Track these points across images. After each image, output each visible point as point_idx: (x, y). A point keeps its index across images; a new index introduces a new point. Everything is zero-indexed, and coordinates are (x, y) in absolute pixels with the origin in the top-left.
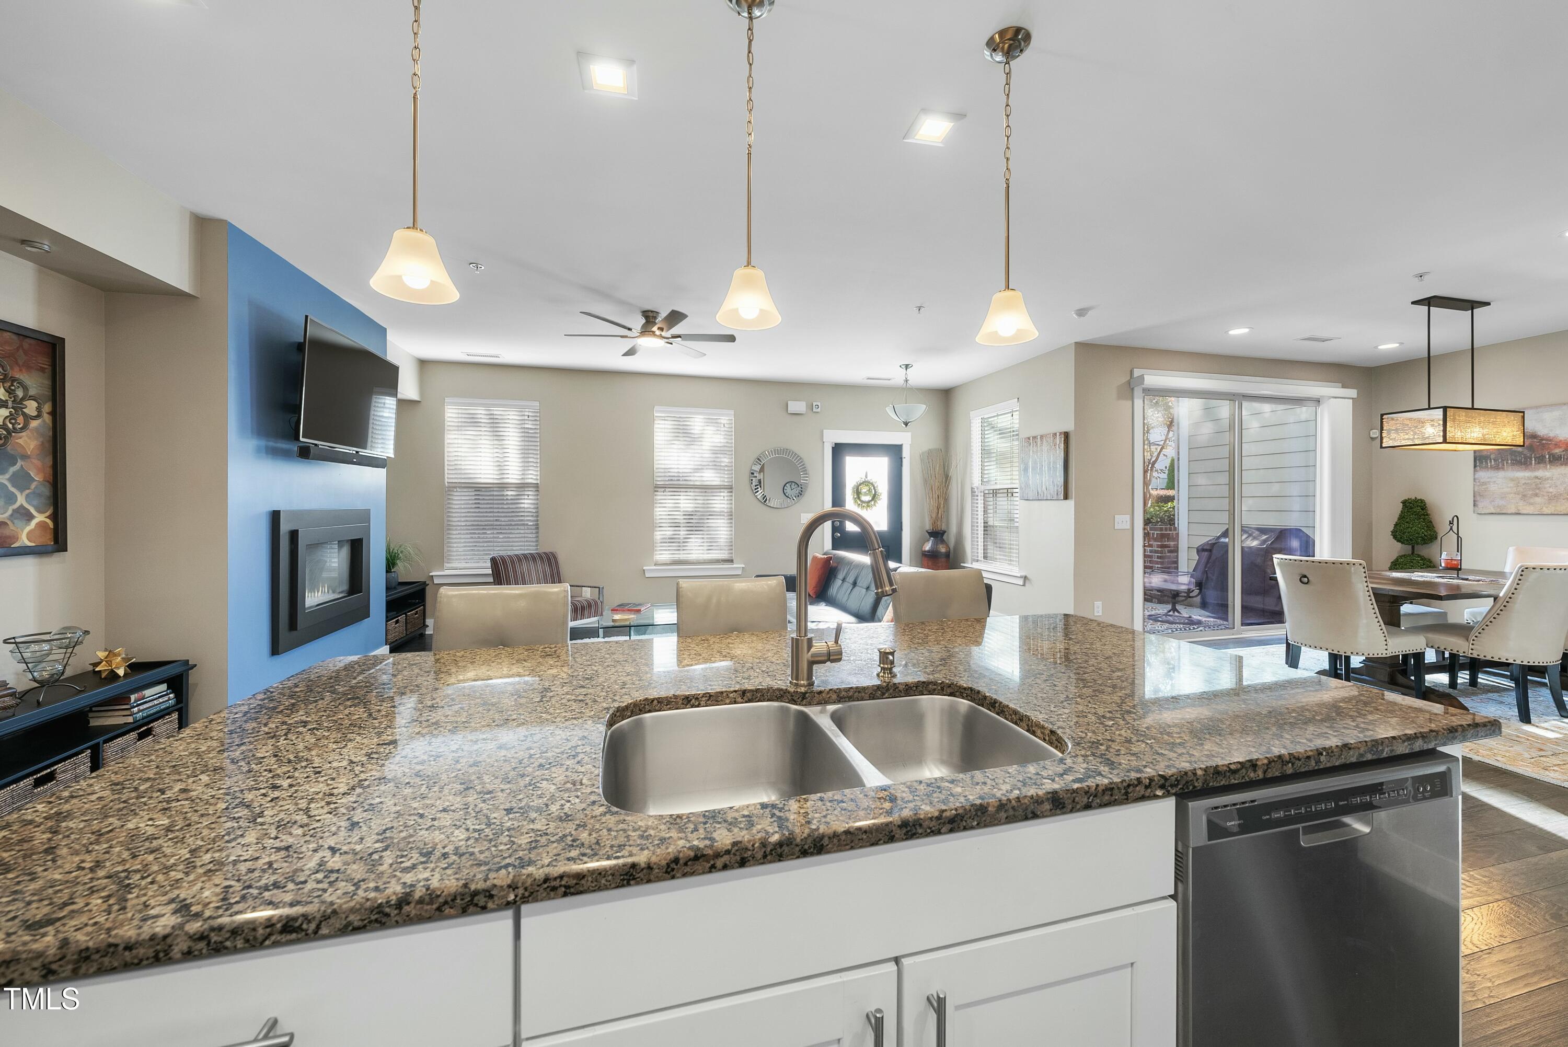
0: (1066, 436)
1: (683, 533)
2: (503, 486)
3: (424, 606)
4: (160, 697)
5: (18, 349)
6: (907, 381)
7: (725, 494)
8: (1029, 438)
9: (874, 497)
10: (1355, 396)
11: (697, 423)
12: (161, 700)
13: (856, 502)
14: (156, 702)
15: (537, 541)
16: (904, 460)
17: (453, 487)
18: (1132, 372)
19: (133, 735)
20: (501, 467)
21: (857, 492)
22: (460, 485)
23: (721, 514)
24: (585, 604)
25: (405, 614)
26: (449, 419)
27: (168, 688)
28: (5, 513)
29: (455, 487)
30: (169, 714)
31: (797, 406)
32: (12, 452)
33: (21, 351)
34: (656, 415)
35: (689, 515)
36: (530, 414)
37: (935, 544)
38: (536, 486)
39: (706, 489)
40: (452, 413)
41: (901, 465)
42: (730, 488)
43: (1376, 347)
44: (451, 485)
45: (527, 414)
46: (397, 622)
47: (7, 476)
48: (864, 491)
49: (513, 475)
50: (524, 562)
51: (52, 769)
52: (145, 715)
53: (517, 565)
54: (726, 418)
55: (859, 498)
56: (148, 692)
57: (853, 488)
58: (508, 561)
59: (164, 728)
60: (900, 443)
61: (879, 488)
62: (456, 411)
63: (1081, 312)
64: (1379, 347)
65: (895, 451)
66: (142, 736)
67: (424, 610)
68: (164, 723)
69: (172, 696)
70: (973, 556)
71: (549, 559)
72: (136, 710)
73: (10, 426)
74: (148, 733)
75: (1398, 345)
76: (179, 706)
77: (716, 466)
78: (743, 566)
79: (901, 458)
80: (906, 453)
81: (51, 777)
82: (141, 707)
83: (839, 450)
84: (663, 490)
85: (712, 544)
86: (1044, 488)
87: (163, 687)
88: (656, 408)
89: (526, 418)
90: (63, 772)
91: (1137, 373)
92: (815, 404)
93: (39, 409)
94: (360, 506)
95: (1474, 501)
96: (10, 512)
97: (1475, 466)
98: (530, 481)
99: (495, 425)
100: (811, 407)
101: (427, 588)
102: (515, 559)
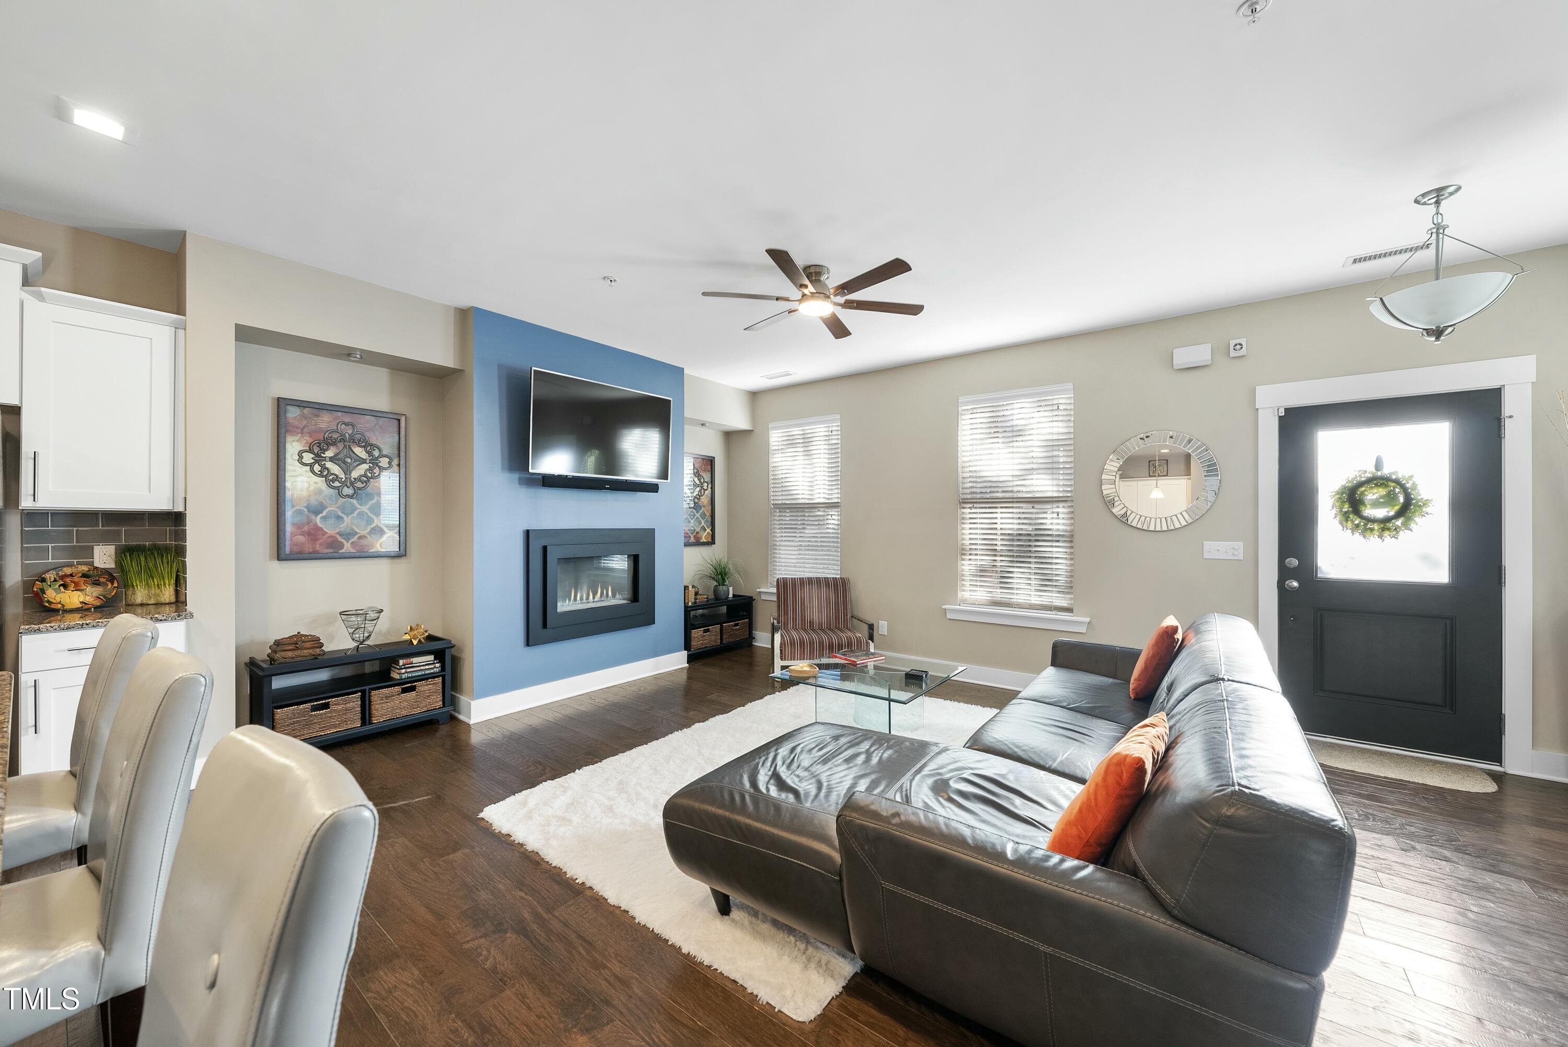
1: (1001, 562)
2: (814, 507)
3: (751, 618)
4: (426, 665)
5: (375, 426)
7: (1064, 510)
9: (1406, 509)
11: (1020, 410)
12: (427, 667)
13: (1346, 519)
14: (422, 668)
16: (1507, 420)
17: (777, 508)
19: (398, 689)
20: (813, 486)
21: (1351, 501)
22: (781, 506)
23: (1057, 538)
25: (721, 624)
26: (774, 444)
27: (435, 659)
28: (364, 530)
30: (434, 678)
31: (1192, 353)
32: (371, 492)
33: (377, 427)
35: (1014, 538)
36: (835, 428)
38: (838, 505)
40: (776, 437)
42: (1070, 501)
44: (775, 506)
45: (832, 428)
46: (707, 631)
47: (368, 507)
48: (1373, 496)
49: (822, 494)
51: (327, 701)
52: (410, 675)
54: (1062, 396)
55: (1355, 511)
56: (415, 660)
57: (1338, 493)
59: (426, 688)
61: (1421, 488)
62: (780, 434)
65: (1474, 404)
66: (405, 691)
67: (751, 622)
68: (427, 685)
69: (437, 665)
72: (403, 671)
73: (370, 475)
74: (413, 689)
76: (443, 673)
77: (1051, 468)
78: (1088, 620)
79: (1500, 416)
80: (1516, 405)
81: (326, 706)
82: (408, 670)
84: (970, 505)
85: (1046, 582)
87: (431, 657)
88: (961, 400)
89: (833, 432)
90: (336, 704)
93: (390, 463)
96: (369, 529)
98: (835, 500)
99: (807, 441)
100: (1223, 349)
101: (754, 602)
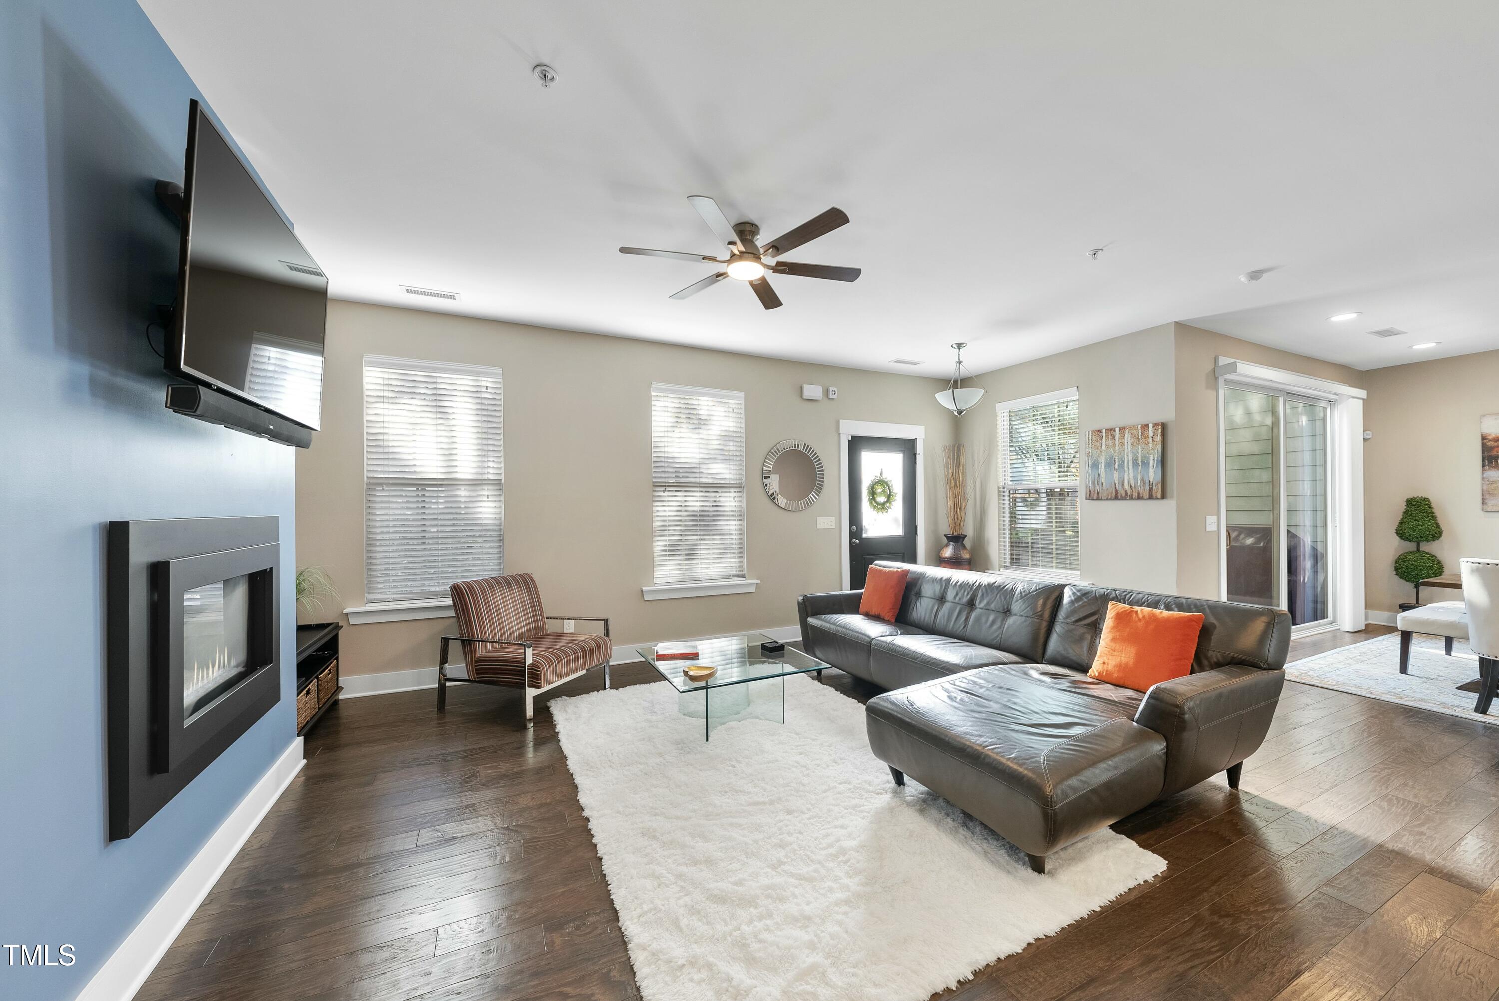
0: (1164, 426)
2: (448, 484)
3: (337, 659)
6: (960, 363)
7: (732, 494)
8: (1100, 431)
9: (889, 497)
10: (1365, 397)
11: (705, 404)
13: (871, 503)
15: (500, 558)
16: (918, 456)
17: (374, 484)
18: (1216, 361)
20: (449, 457)
21: (873, 493)
22: (386, 481)
24: (593, 645)
25: (318, 677)
26: (368, 387)
29: (380, 484)
31: (813, 391)
34: (653, 394)
36: (489, 385)
37: (955, 549)
38: (498, 484)
39: (715, 487)
40: (372, 378)
41: (915, 462)
42: (739, 487)
43: (1410, 347)
44: (372, 481)
45: (484, 384)
46: (308, 693)
48: (880, 490)
49: (465, 469)
50: (497, 588)
53: (489, 593)
54: (736, 401)
55: (874, 499)
57: (868, 489)
58: (476, 588)
60: (912, 437)
61: (894, 486)
62: (381, 375)
63: (1255, 275)
64: (1414, 347)
65: (908, 447)
67: (338, 664)
70: (1000, 562)
71: (526, 584)
75: (1434, 344)
77: (726, 455)
78: (759, 581)
79: (915, 455)
80: (920, 448)
83: (856, 444)
84: (663, 489)
86: (1126, 486)
88: (654, 385)
89: (484, 390)
91: (1223, 361)
92: (831, 389)
94: (261, 511)
95: (1483, 499)
97: (1483, 466)
98: (491, 477)
99: (437, 398)
100: (827, 393)
101: (341, 633)
102: (485, 585)
